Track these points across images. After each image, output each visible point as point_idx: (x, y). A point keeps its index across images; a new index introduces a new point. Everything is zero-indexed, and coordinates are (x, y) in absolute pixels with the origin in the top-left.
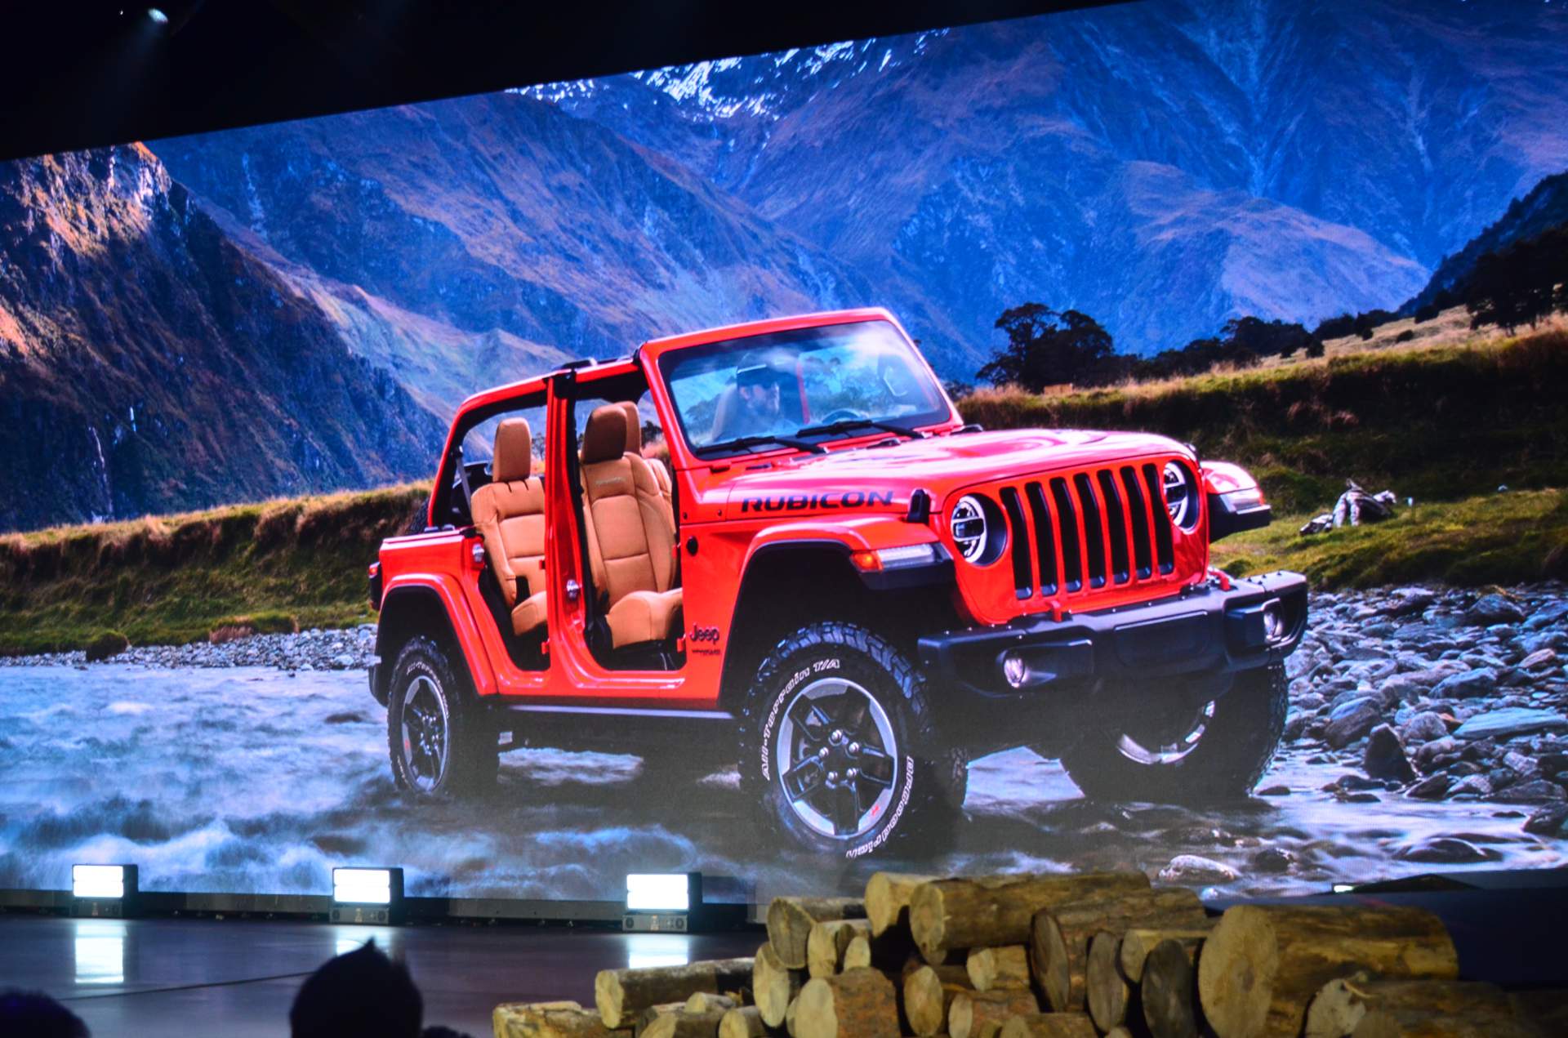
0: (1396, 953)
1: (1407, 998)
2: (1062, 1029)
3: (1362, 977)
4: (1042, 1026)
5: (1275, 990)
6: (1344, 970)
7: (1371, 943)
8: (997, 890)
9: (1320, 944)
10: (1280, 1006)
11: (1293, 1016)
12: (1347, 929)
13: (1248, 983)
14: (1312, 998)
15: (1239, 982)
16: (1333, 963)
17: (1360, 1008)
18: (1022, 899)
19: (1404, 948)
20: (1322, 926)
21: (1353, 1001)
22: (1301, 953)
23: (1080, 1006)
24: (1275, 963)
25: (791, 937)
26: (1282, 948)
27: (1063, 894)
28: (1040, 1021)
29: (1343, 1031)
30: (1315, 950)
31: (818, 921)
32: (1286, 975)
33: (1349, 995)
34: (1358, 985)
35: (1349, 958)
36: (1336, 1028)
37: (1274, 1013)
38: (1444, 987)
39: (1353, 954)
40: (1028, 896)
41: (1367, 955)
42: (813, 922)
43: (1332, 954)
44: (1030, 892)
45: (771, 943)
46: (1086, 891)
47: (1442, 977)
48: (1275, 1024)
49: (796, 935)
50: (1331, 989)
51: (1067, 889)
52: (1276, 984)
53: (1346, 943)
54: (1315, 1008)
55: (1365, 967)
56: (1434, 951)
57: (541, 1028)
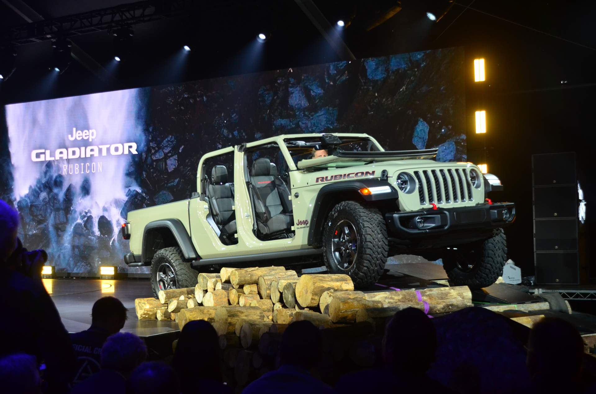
0: (340, 285)
1: (342, 295)
2: (265, 303)
3: (332, 291)
4: (260, 303)
5: (313, 294)
6: (328, 289)
7: (334, 283)
8: (250, 271)
9: (323, 283)
10: (314, 297)
11: (317, 300)
12: (329, 280)
13: (307, 292)
14: (321, 295)
15: (305, 292)
16: (326, 287)
17: (332, 297)
18: (256, 273)
19: (342, 284)
20: (323, 279)
21: (330, 296)
22: (319, 285)
23: (269, 298)
24: (313, 288)
25: (204, 283)
26: (314, 284)
27: (265, 272)
28: (260, 301)
29: (328, 303)
30: (322, 285)
31: (210, 279)
32: (315, 290)
33: (329, 295)
34: (331, 292)
35: (329, 286)
36: (326, 302)
37: (312, 299)
38: (350, 293)
39: (331, 286)
40: (257, 273)
41: (333, 286)
42: (209, 279)
43: (326, 285)
44: (258, 272)
45: (199, 284)
46: (271, 271)
47: (351, 290)
48: (313, 301)
49: (204, 282)
50: (325, 293)
51: (266, 271)
52: (313, 293)
53: (329, 283)
54: (321, 298)
55: (332, 288)
56: (348, 284)
57: (146, 304)
